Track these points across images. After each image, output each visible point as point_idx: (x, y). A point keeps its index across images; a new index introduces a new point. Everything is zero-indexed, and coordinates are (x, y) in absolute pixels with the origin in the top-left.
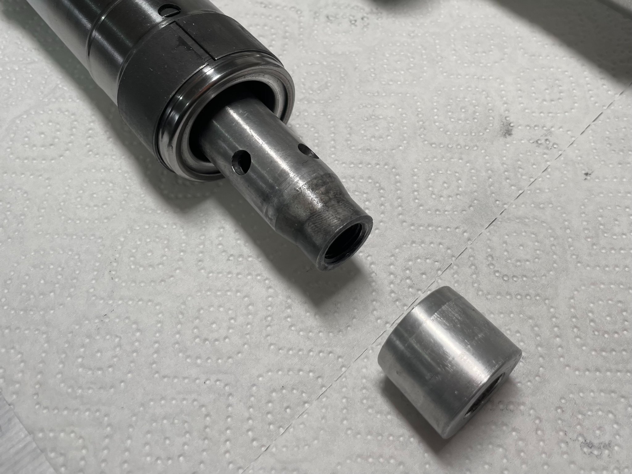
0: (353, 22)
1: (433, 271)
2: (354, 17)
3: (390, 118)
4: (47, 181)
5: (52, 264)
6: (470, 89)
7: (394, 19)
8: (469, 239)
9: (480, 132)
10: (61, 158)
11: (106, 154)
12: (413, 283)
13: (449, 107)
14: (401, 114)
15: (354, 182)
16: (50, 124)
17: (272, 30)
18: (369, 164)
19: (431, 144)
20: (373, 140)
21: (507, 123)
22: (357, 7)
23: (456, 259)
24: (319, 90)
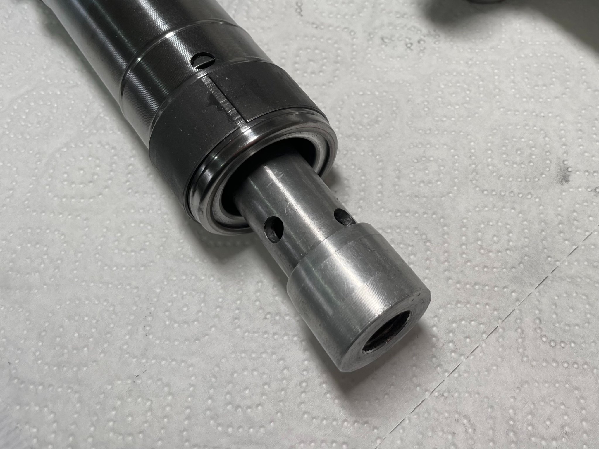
0: (409, 46)
1: (477, 334)
2: (410, 39)
3: (441, 159)
4: (85, 222)
5: (87, 316)
6: (527, 128)
7: (452, 43)
8: (517, 300)
9: (535, 177)
10: (100, 196)
11: (146, 193)
12: (456, 347)
13: (504, 149)
14: (453, 156)
15: (399, 233)
16: (90, 159)
17: (324, 54)
18: (416, 212)
19: (483, 191)
20: (422, 185)
21: (564, 167)
22: (415, 27)
23: (502, 321)
24: (369, 125)
